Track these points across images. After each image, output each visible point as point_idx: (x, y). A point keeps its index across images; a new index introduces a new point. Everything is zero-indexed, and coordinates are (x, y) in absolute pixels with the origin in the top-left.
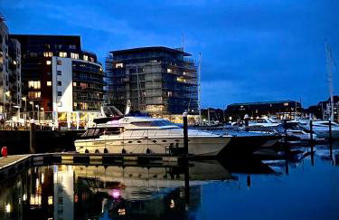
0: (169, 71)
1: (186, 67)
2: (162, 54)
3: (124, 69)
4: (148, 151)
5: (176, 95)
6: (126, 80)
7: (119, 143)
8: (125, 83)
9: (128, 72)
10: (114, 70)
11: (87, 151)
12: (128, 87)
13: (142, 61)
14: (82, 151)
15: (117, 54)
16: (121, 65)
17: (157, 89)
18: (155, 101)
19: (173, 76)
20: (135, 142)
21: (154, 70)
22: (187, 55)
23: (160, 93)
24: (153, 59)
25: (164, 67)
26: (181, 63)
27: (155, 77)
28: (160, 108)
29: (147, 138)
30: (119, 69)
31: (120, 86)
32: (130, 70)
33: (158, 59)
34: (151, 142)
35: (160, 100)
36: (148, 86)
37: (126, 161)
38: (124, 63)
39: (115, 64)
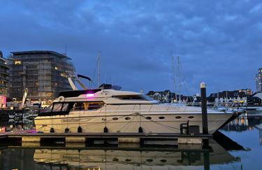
0: (56, 68)
1: (68, 67)
2: (51, 57)
3: (22, 65)
5: (60, 86)
6: (23, 73)
7: (100, 120)
8: (22, 75)
9: (24, 68)
10: (14, 66)
11: (52, 130)
12: (24, 79)
13: (37, 60)
15: (16, 54)
16: (20, 62)
17: (47, 81)
18: (45, 89)
19: (59, 72)
20: (123, 119)
21: (46, 67)
22: (69, 59)
23: (49, 83)
24: (45, 59)
25: (53, 66)
26: (64, 63)
27: (46, 72)
28: (49, 95)
29: (138, 114)
30: (18, 65)
31: (18, 77)
32: (27, 66)
33: (49, 60)
34: (143, 119)
35: (49, 89)
36: (40, 78)
37: (121, 143)
38: (22, 61)
39: (14, 61)
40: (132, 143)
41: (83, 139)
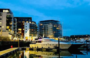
0: (54, 26)
1: (59, 25)
3: (43, 26)
4: (49, 47)
5: (56, 32)
6: (43, 28)
7: (41, 45)
11: (33, 47)
12: (44, 30)
13: (47, 23)
14: (31, 47)
15: (41, 22)
16: (42, 25)
19: (55, 28)
21: (51, 26)
22: (60, 22)
23: (52, 32)
24: (50, 23)
26: (58, 24)
27: (51, 28)
28: (52, 36)
29: (48, 44)
30: (42, 26)
31: (42, 30)
32: (44, 26)
33: (52, 23)
34: (49, 45)
35: (52, 34)
36: (49, 30)
37: (43, 50)
38: (43, 24)
39: (40, 24)
40: (44, 50)
41: (36, 49)
